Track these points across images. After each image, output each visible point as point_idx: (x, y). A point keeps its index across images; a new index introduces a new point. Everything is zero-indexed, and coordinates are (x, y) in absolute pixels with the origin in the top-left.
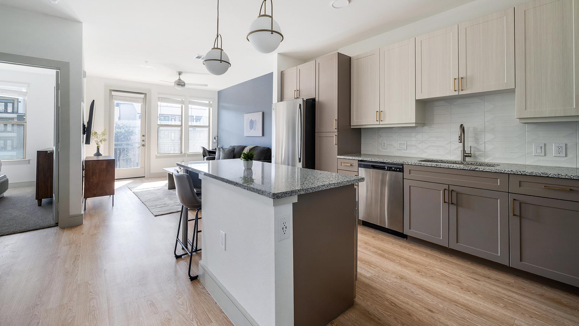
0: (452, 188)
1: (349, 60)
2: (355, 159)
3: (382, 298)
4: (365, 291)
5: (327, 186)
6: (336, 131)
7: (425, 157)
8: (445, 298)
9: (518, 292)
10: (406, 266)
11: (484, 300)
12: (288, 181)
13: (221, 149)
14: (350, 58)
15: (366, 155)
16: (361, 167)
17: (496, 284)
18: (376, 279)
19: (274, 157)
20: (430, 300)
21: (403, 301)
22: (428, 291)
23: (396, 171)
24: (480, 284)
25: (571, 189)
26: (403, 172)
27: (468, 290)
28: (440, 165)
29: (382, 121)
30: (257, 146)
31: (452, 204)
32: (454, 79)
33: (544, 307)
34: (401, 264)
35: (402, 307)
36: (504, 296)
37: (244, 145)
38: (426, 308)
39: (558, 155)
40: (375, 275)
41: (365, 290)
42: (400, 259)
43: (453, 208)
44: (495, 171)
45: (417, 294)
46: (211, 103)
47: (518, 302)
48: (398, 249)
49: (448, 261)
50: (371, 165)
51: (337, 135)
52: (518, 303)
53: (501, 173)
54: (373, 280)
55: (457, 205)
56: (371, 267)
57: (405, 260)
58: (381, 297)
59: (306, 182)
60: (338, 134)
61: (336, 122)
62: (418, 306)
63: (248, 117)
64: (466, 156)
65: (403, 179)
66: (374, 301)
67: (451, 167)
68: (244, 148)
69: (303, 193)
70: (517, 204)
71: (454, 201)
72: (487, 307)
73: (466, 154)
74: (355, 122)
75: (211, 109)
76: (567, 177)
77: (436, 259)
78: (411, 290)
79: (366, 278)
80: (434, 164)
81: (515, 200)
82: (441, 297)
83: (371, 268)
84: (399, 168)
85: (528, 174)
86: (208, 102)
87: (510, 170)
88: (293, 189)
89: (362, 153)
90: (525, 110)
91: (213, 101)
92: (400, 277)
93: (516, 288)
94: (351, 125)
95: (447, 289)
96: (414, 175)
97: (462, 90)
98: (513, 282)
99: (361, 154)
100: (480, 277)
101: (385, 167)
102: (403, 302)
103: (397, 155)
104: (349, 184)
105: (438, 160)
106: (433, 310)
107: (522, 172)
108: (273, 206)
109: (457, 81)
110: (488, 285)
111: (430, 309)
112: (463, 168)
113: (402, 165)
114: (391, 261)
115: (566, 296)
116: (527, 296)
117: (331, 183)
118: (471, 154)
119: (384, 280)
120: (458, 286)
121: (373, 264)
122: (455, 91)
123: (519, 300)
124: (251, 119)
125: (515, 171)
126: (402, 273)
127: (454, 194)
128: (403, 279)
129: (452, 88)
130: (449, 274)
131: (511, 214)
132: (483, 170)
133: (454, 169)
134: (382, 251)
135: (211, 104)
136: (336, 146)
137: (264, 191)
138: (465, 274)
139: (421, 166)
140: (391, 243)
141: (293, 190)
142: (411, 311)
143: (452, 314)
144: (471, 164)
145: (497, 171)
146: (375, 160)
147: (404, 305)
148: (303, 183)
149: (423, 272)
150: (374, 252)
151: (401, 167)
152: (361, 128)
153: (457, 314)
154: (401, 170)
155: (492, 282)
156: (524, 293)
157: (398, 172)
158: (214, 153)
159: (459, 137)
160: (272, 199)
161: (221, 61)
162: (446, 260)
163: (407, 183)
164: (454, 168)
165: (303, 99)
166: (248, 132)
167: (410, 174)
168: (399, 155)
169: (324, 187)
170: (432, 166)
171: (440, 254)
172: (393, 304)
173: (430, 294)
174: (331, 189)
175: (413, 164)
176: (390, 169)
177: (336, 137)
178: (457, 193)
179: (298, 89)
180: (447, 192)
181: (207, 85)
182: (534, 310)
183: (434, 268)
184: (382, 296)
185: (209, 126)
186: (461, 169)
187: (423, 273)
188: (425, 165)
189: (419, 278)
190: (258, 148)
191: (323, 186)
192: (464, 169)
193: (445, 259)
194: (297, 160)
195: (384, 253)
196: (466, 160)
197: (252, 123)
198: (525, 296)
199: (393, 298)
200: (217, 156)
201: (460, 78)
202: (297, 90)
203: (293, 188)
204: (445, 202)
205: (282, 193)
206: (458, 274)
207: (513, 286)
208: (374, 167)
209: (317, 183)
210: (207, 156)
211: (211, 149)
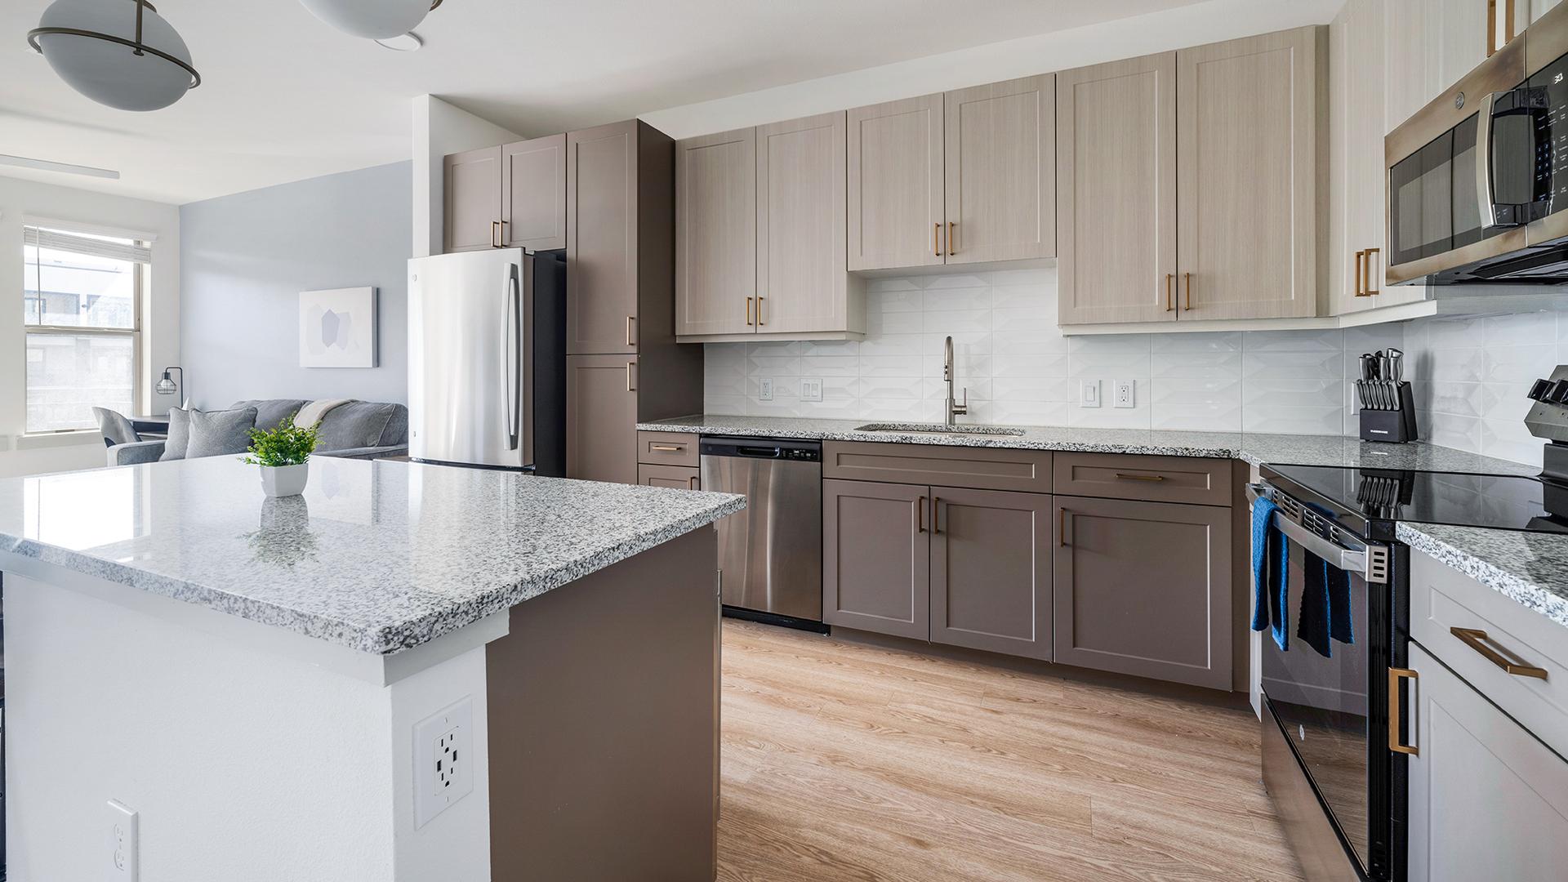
0: (937, 492)
1: (670, 147)
2: (691, 431)
3: (791, 847)
4: (742, 837)
5: (631, 548)
6: (634, 350)
7: (868, 419)
8: (944, 787)
9: (1078, 721)
10: (838, 719)
11: (1023, 765)
12: (467, 542)
13: (193, 415)
14: (672, 144)
15: (718, 418)
16: (707, 453)
17: (1034, 712)
18: (768, 782)
19: (420, 435)
20: (913, 807)
21: (849, 835)
22: (903, 779)
23: (805, 459)
24: (1005, 724)
25: (1163, 478)
26: (821, 461)
27: (987, 748)
28: (911, 438)
29: (762, 324)
30: (353, 401)
31: (938, 532)
32: (934, 226)
33: (1127, 745)
34: (826, 716)
35: (848, 858)
36: (1055, 740)
37: (297, 396)
38: (908, 837)
39: (1123, 404)
40: (762, 772)
41: (739, 837)
42: (822, 700)
43: (939, 543)
44: (1026, 447)
45: (881, 800)
46: (147, 244)
47: (1083, 747)
48: (813, 669)
49: (930, 675)
50: (737, 446)
51: (636, 361)
52: (1082, 752)
53: (1039, 450)
54: (758, 792)
55: (948, 534)
56: (750, 748)
57: (834, 699)
58: (789, 845)
59: (544, 537)
60: (638, 358)
61: (634, 324)
62: (887, 837)
63: (311, 305)
64: (956, 413)
65: (822, 478)
66: (773, 864)
67: (936, 442)
68: (297, 407)
69: (536, 593)
70: (1068, 518)
71: (942, 526)
72: (1033, 783)
73: (956, 406)
74: (688, 327)
75: (147, 269)
76: (1156, 452)
77: (905, 678)
78: (862, 793)
79: (738, 788)
80: (896, 436)
81: (1064, 509)
82: (934, 791)
83: (750, 752)
84: (811, 450)
85: (1089, 450)
86: (130, 242)
87: (1055, 443)
88: (488, 584)
89: (705, 413)
90: (1075, 306)
91: (157, 238)
92: (828, 757)
93: (1070, 712)
94: (677, 334)
95: (944, 760)
96: (849, 467)
97: (952, 254)
98: (1061, 697)
99: (703, 416)
100: (1001, 701)
101: (774, 449)
102: (849, 840)
103: (798, 414)
104: (701, 525)
105: (897, 424)
106: (925, 838)
107: (1078, 446)
108: (387, 684)
109: (941, 229)
110: (1021, 721)
111: (918, 838)
112: (961, 442)
113: (820, 441)
114: (801, 711)
115: (1151, 705)
116: (1094, 728)
117: (642, 533)
118: (965, 406)
119: (789, 780)
120: (963, 742)
121: (754, 736)
122: (938, 255)
123: (1084, 743)
124: (330, 310)
125: (1065, 444)
126: (833, 743)
127: (942, 508)
128: (838, 761)
129: (931, 247)
130: (939, 713)
131: (1057, 543)
132: (1004, 446)
133: (942, 445)
134: (774, 684)
135: (146, 250)
136: (634, 396)
137: (336, 621)
138: (970, 704)
139: (865, 441)
140: (793, 656)
141: (485, 593)
142: (874, 864)
143: (969, 833)
144: (968, 431)
145: (1031, 446)
146: (747, 433)
147: (854, 849)
148: (535, 548)
149: (883, 725)
150: (752, 694)
151: (817, 447)
152: (703, 343)
153: (978, 831)
154: (816, 456)
155: (1026, 711)
156: (1087, 722)
157: (809, 461)
158: (162, 428)
159: (946, 367)
160: (382, 657)
161: (139, 48)
162: (925, 674)
163: (831, 490)
164: (941, 443)
165: (525, 248)
166: (312, 353)
167: (838, 465)
168: (802, 416)
169: (616, 553)
170: (892, 442)
171: (910, 662)
172: (825, 859)
173: (910, 787)
174: (643, 553)
175: (846, 438)
176: (787, 454)
177: (634, 368)
178: (947, 505)
179: (506, 218)
180: (925, 504)
181: (115, 175)
182: (1114, 759)
183: (903, 705)
184: (790, 840)
185: (138, 329)
186: (957, 446)
187: (883, 728)
188: (876, 440)
189: (875, 745)
190: (358, 407)
191: (613, 549)
192: (963, 446)
193: (923, 671)
194: (505, 442)
195: (778, 691)
196: (956, 422)
197: (331, 326)
198: (1089, 727)
199: (823, 837)
200: (171, 441)
201: (949, 224)
202: (502, 222)
203: (490, 577)
204: (921, 530)
205: (433, 619)
206: (957, 709)
207: (1063, 710)
208: (744, 451)
209: (590, 540)
210: (123, 441)
211: (147, 415)
